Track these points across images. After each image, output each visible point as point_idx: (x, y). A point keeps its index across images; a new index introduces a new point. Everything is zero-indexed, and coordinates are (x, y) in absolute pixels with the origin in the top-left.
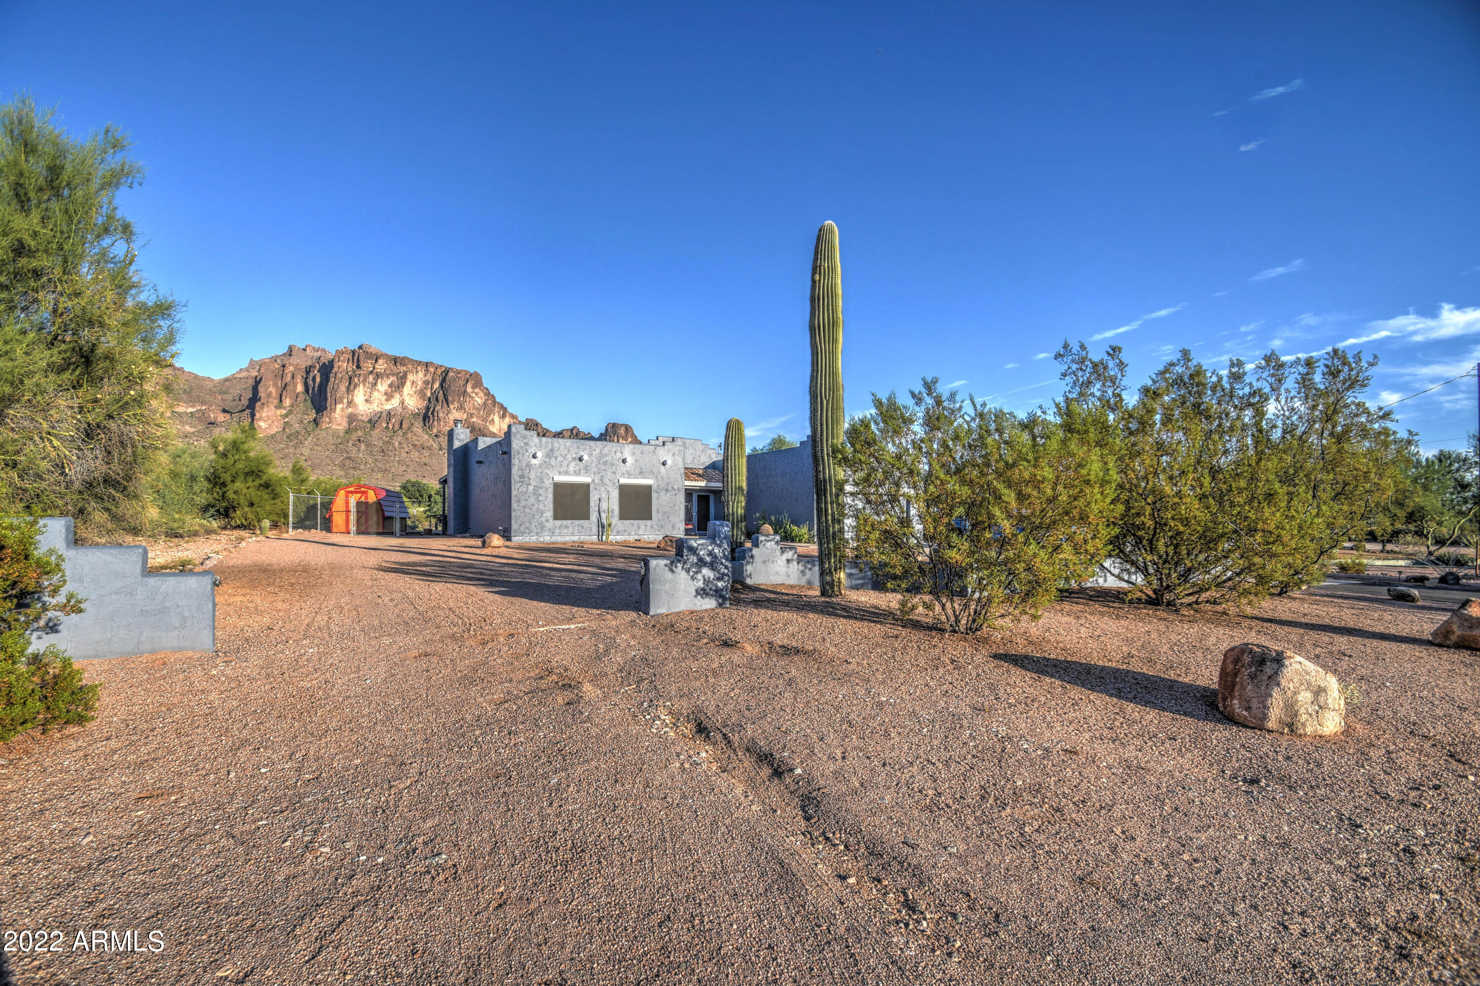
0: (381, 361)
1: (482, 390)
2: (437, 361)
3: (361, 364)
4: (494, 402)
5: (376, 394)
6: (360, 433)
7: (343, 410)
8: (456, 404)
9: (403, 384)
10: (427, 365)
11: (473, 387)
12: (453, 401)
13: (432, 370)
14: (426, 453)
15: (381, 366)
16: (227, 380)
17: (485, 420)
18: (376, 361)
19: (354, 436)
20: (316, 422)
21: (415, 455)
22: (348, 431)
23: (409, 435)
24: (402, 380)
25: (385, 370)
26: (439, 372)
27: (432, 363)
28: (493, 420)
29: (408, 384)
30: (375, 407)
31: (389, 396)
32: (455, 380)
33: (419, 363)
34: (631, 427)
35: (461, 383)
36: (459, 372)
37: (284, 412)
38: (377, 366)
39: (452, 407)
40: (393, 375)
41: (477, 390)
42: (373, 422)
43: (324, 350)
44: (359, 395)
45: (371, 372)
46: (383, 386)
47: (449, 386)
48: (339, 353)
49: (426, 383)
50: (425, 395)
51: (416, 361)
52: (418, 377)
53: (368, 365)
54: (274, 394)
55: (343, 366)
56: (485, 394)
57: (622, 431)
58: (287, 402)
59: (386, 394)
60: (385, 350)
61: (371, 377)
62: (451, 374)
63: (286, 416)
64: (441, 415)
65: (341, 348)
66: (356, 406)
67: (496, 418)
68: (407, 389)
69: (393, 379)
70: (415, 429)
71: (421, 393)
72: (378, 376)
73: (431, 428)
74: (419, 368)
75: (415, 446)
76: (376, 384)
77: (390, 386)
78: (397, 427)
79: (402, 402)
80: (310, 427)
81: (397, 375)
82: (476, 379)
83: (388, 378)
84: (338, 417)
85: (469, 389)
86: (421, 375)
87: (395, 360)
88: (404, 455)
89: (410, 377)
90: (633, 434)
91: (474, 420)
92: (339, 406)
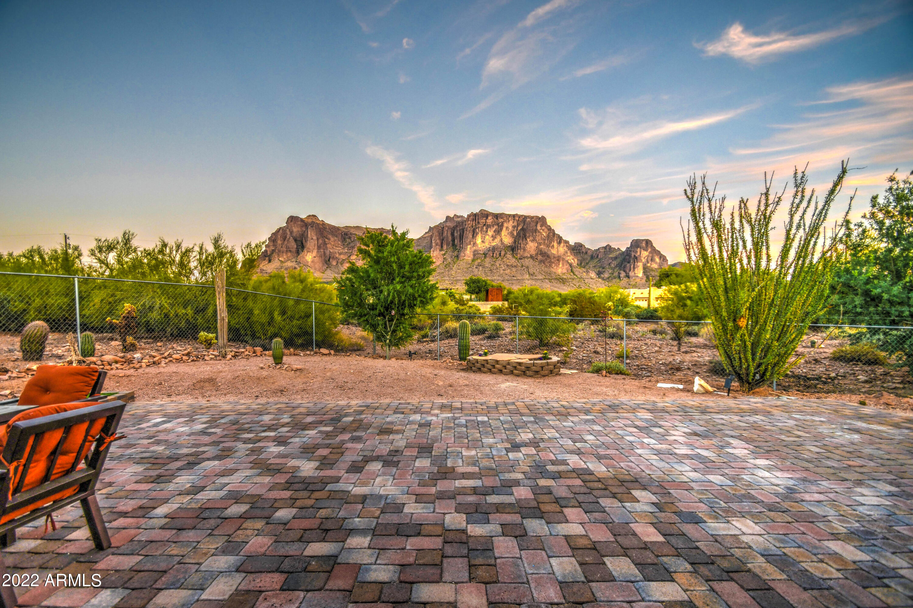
0: (490, 218)
1: (546, 228)
2: (520, 213)
3: (479, 221)
4: (554, 234)
5: (487, 237)
6: (479, 261)
7: (471, 248)
8: (531, 238)
9: (501, 230)
10: (514, 216)
11: (541, 226)
12: (529, 236)
13: (517, 219)
14: (514, 269)
15: (490, 220)
16: (420, 239)
17: (548, 246)
18: (487, 218)
19: (476, 263)
20: (457, 257)
21: (508, 271)
22: (473, 260)
23: (505, 259)
24: (500, 227)
25: (492, 223)
26: (521, 219)
27: (517, 215)
28: (553, 246)
29: (504, 229)
30: (487, 245)
31: (494, 238)
32: (530, 223)
33: (510, 215)
34: (650, 241)
35: (534, 224)
36: (532, 217)
37: (443, 252)
38: (487, 221)
39: (528, 240)
40: (496, 225)
41: (543, 228)
42: (485, 255)
44: (479, 240)
45: (485, 225)
46: (491, 233)
47: (527, 227)
48: (469, 216)
49: (514, 227)
50: (513, 234)
51: (508, 215)
52: (510, 224)
53: (482, 221)
54: (439, 244)
55: (469, 223)
56: (548, 230)
57: (644, 244)
58: (445, 247)
59: (492, 236)
60: (491, 211)
61: (485, 228)
62: (528, 220)
63: (444, 254)
64: (522, 246)
65: (469, 213)
66: (477, 245)
67: (555, 244)
68: (504, 232)
69: (496, 227)
70: (508, 256)
71: (511, 234)
72: (488, 226)
73: (517, 254)
74: (510, 219)
75: (508, 265)
76: (487, 231)
77: (494, 231)
78: (498, 256)
79: (501, 240)
80: (456, 259)
82: (542, 220)
83: (493, 227)
84: (468, 252)
85: (539, 228)
86: (511, 222)
88: (502, 272)
89: (505, 225)
90: (652, 245)
91: (542, 246)
92: (469, 247)
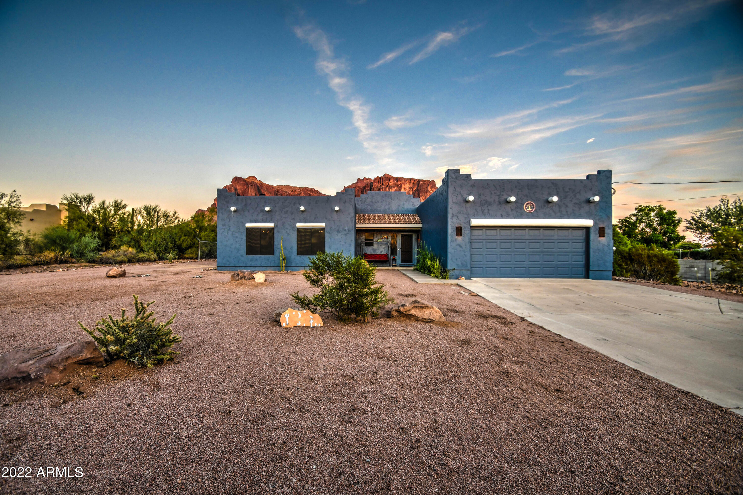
0: (391, 181)
1: (435, 189)
2: (415, 177)
3: (383, 183)
8: (423, 197)
10: (410, 180)
11: (431, 188)
13: (413, 182)
15: (391, 183)
18: (389, 181)
24: (400, 188)
25: (393, 184)
26: (416, 182)
27: (412, 178)
29: (403, 189)
32: (423, 185)
33: (407, 179)
35: (426, 186)
36: (425, 181)
38: (390, 183)
39: (421, 198)
40: (396, 186)
41: (433, 189)
43: (370, 179)
45: (387, 186)
47: (420, 189)
48: (375, 179)
49: (410, 188)
51: (406, 179)
52: (407, 186)
53: (386, 183)
55: (375, 185)
60: (392, 175)
61: (387, 188)
62: (421, 183)
65: (375, 176)
69: (396, 188)
72: (390, 187)
74: (407, 182)
81: (398, 186)
82: (432, 183)
83: (394, 187)
87: (397, 179)
89: (403, 186)
